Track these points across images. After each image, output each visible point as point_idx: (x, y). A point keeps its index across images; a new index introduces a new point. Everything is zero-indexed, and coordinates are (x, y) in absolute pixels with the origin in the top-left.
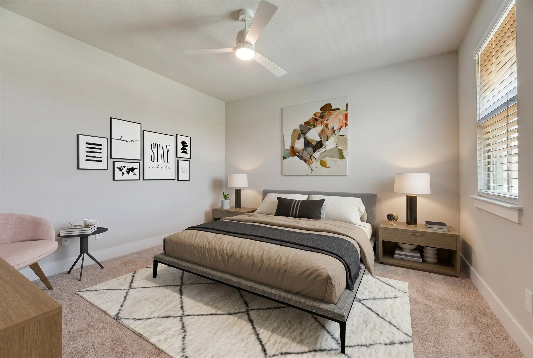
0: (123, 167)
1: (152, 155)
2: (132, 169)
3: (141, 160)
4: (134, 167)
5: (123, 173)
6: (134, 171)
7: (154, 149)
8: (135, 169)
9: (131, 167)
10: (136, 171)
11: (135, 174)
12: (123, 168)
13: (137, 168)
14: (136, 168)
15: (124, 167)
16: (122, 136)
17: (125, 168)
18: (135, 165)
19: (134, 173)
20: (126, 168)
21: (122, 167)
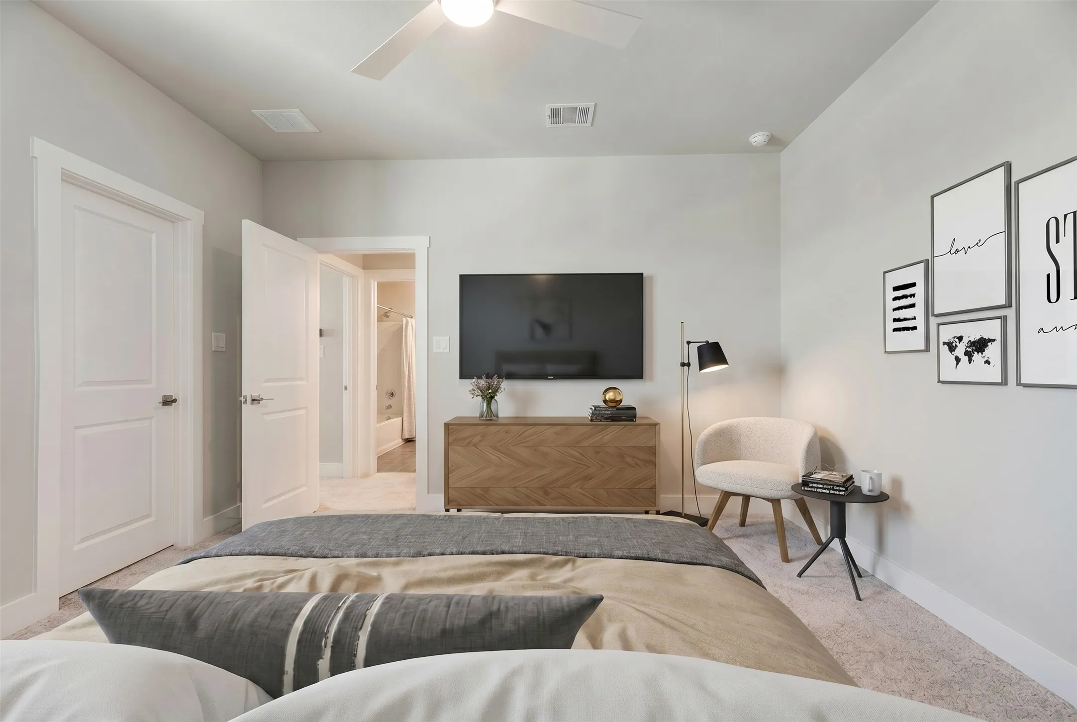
0: (958, 338)
1: (1048, 276)
2: (980, 345)
3: (1010, 306)
4: (986, 337)
5: (958, 360)
6: (984, 351)
7: (1058, 241)
8: (989, 344)
9: (978, 337)
10: (993, 351)
11: (987, 362)
12: (957, 340)
13: (994, 340)
14: (993, 338)
15: (960, 339)
16: (954, 239)
17: (961, 343)
18: (991, 329)
19: (986, 359)
20: (965, 340)
21: (955, 339)
